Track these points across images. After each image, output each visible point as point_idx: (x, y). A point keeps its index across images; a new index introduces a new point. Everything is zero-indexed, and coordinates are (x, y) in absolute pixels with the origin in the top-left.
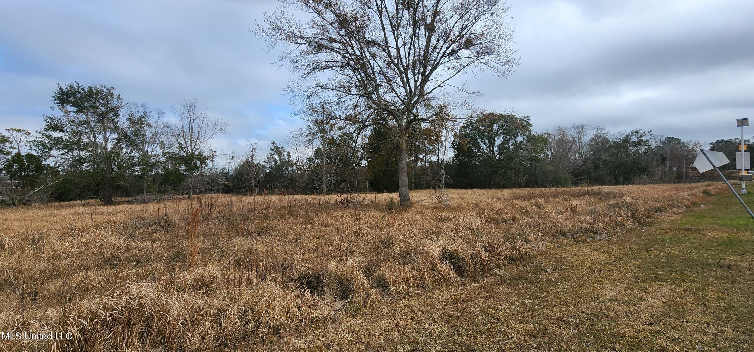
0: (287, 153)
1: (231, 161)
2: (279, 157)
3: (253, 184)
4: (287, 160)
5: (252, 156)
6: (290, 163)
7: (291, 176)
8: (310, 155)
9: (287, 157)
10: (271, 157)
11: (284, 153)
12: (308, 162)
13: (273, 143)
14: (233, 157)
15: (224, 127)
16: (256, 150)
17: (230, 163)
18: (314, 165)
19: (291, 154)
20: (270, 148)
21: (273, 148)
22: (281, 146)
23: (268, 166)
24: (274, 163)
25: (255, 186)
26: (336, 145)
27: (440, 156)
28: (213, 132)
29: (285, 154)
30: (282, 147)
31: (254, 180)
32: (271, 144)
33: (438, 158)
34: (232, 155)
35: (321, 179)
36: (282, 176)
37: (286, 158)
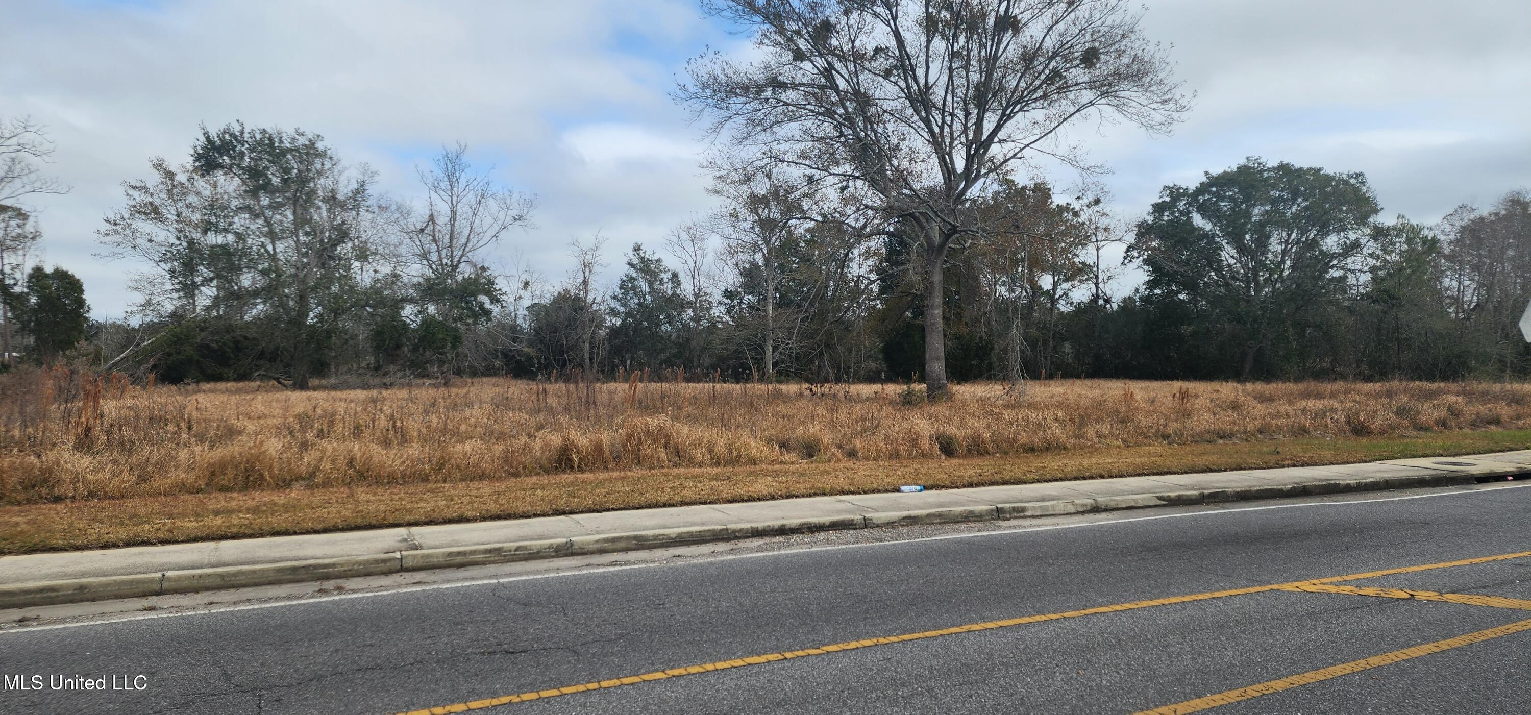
0: (669, 275)
1: (522, 292)
2: (651, 285)
3: (587, 356)
4: (670, 292)
5: (585, 282)
6: (676, 303)
7: (678, 337)
8: (731, 282)
9: (670, 285)
10: (628, 285)
11: (663, 275)
12: (727, 301)
13: (637, 249)
14: (527, 284)
15: (525, 212)
16: (596, 268)
17: (520, 297)
18: (741, 309)
19: (681, 277)
20: (626, 260)
21: (636, 261)
22: (655, 257)
23: (622, 309)
24: (636, 301)
25: (591, 359)
26: (796, 253)
27: (1101, 285)
28: (500, 223)
29: (666, 276)
30: (658, 261)
31: (587, 345)
32: (631, 253)
33: (1094, 290)
34: (524, 277)
35: (760, 346)
36: (655, 336)
37: (668, 288)
